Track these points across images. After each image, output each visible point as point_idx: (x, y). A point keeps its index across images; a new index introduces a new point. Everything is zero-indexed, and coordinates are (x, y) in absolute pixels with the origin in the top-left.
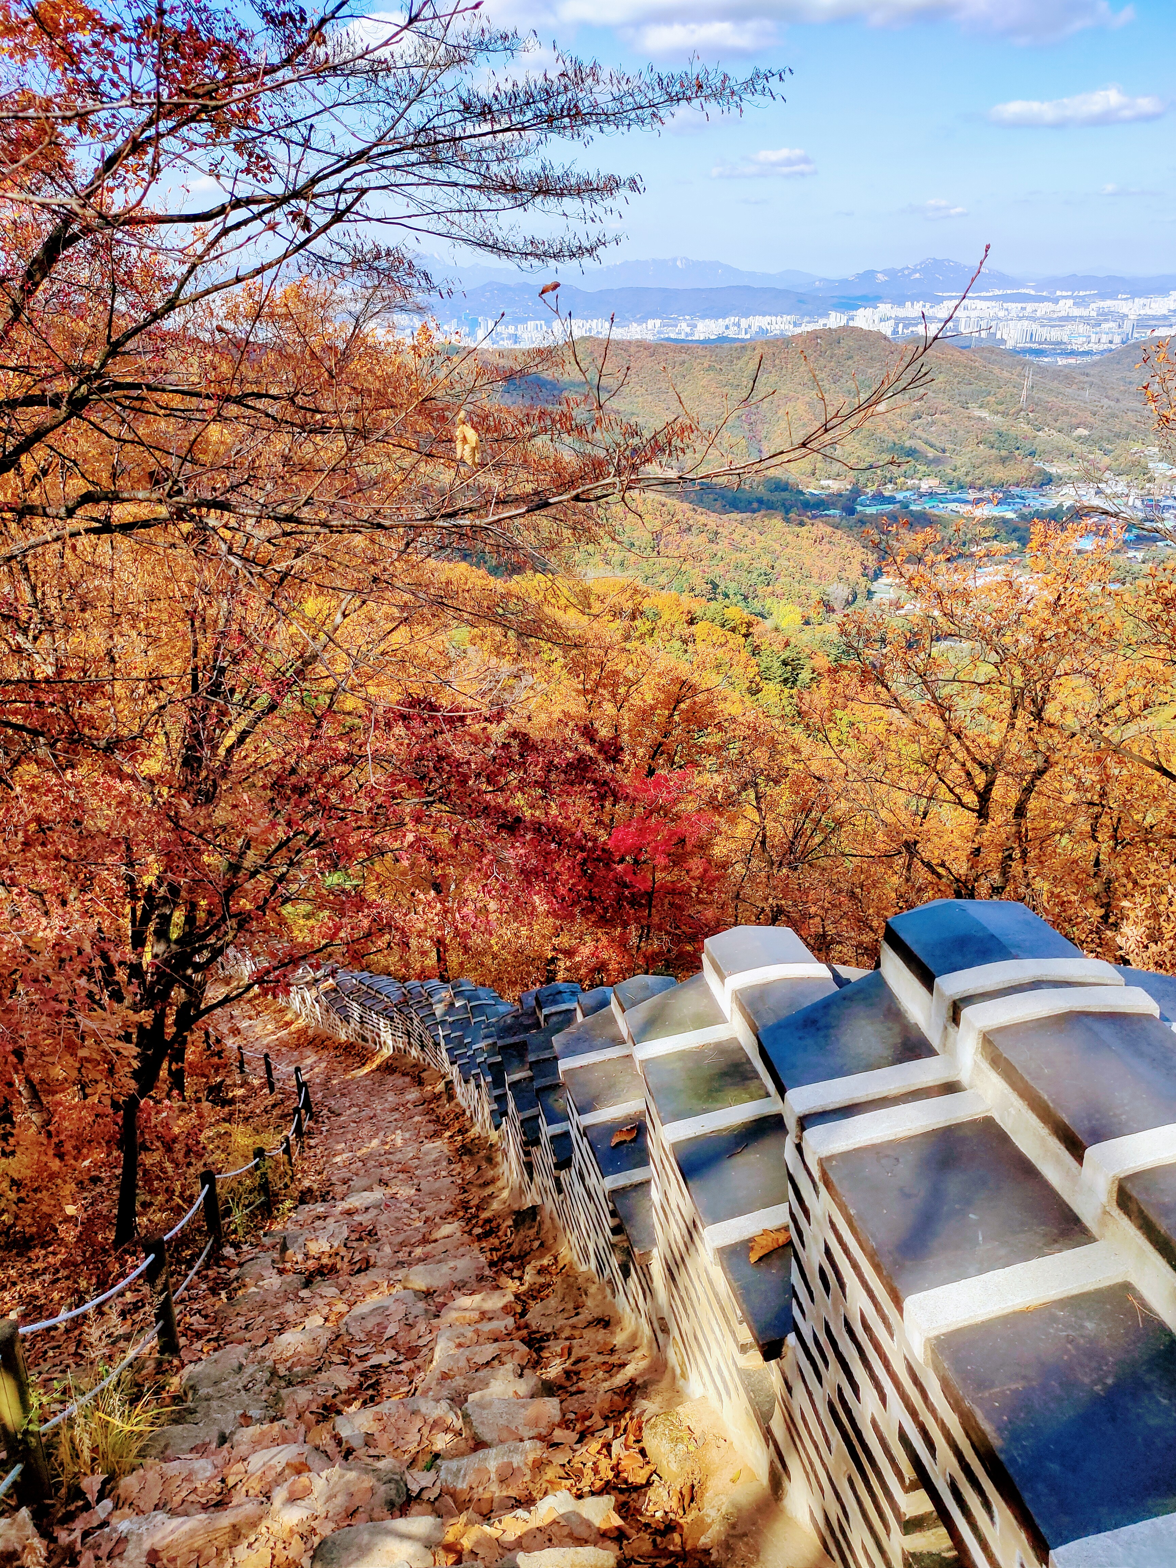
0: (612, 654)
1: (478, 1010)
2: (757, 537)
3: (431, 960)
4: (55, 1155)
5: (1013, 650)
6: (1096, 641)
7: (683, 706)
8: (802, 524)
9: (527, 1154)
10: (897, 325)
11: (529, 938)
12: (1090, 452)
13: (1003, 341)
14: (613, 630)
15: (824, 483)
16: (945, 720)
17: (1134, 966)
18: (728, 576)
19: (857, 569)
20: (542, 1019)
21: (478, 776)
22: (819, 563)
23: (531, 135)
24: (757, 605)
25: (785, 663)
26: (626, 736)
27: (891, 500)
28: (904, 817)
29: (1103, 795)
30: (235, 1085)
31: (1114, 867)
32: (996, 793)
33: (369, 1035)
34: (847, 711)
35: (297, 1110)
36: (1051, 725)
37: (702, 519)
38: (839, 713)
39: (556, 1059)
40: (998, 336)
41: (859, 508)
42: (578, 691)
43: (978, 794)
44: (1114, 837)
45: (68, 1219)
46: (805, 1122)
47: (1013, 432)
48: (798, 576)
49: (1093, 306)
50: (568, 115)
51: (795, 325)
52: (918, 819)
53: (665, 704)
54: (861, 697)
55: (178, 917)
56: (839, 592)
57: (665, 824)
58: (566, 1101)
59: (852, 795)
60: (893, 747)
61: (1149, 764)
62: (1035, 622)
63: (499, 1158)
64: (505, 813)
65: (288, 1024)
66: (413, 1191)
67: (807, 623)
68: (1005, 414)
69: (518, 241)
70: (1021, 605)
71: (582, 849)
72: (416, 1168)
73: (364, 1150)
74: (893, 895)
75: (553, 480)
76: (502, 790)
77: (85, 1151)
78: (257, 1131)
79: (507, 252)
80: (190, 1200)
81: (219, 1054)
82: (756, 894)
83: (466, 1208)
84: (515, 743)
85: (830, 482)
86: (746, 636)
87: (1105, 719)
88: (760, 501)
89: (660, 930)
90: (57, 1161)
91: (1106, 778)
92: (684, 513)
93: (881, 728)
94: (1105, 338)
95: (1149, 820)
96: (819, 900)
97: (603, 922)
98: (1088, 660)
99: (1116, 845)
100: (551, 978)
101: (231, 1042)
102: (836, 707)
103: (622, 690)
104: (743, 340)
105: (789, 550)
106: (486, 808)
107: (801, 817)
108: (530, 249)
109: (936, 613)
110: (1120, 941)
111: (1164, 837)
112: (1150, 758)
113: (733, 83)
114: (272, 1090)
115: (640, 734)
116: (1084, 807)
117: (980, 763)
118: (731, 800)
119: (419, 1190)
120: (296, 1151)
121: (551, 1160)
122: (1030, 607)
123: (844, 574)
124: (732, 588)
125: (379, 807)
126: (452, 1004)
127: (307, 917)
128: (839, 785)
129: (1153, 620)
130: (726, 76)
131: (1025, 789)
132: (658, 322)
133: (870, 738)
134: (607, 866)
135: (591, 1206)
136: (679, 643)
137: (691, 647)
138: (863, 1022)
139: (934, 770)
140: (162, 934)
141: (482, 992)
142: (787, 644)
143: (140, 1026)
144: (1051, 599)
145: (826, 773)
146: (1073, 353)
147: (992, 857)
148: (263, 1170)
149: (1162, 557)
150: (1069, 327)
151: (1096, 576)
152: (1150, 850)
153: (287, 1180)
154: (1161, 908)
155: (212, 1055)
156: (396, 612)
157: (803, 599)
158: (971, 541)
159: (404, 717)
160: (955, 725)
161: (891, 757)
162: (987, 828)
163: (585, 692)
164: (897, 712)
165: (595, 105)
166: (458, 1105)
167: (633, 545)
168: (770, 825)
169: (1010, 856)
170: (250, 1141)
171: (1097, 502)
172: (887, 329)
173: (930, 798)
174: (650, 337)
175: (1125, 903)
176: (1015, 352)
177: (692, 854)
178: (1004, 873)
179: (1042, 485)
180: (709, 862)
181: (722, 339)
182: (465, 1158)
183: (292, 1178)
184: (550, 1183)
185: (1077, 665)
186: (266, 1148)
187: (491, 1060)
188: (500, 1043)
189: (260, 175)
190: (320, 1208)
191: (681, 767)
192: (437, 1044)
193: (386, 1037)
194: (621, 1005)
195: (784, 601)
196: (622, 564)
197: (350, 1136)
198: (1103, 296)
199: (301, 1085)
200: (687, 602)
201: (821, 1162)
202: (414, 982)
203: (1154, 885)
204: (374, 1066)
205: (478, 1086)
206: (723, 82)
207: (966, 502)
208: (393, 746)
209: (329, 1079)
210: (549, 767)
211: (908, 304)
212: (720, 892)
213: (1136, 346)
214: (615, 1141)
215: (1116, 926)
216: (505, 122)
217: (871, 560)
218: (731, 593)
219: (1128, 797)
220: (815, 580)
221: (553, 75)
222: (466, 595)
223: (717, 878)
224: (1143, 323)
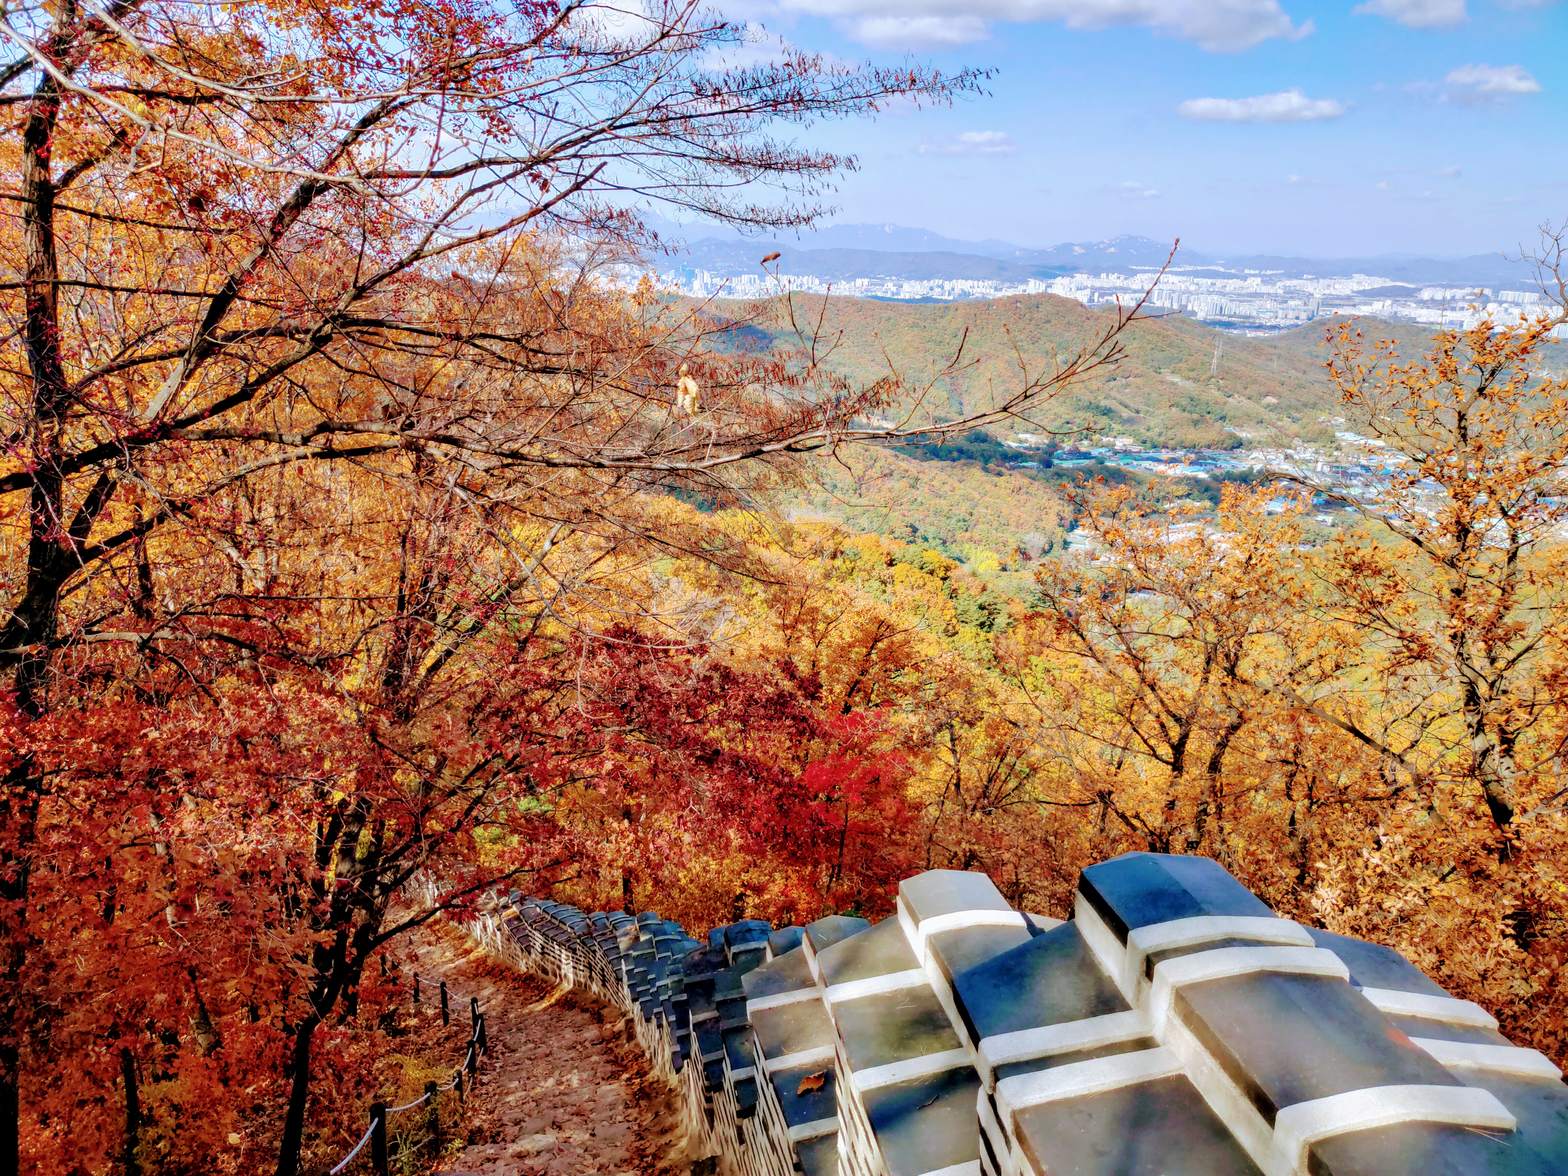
0: (811, 591)
1: (664, 945)
2: (956, 484)
3: (618, 893)
4: (220, 1080)
5: (1206, 606)
6: (1287, 601)
7: (880, 645)
8: (1000, 474)
9: (709, 1100)
10: (1093, 294)
11: (718, 872)
12: (1279, 420)
13: (1194, 313)
14: (814, 569)
15: (1022, 436)
16: (1139, 671)
17: (1330, 929)
18: (928, 520)
19: (1053, 519)
20: (730, 957)
21: (678, 707)
22: (1017, 513)
23: (756, 116)
24: (955, 550)
25: (982, 608)
26: (823, 673)
27: (1087, 456)
28: (1099, 767)
29: (1297, 753)
30: (409, 1015)
31: (1308, 827)
32: (1191, 746)
33: (549, 967)
34: (1043, 657)
35: (471, 1044)
36: (1244, 682)
37: (904, 465)
38: (1034, 659)
39: (744, 999)
40: (1189, 308)
41: (1056, 462)
42: (778, 626)
43: (1173, 747)
44: (1309, 796)
45: (228, 1149)
46: (999, 1072)
47: (1204, 398)
48: (996, 524)
49: (1279, 284)
50: (792, 102)
51: (996, 289)
52: (1113, 769)
53: (862, 642)
54: (1056, 644)
55: (366, 835)
56: (1035, 541)
57: (859, 762)
58: (754, 1044)
59: (1047, 741)
60: (1088, 695)
61: (1342, 725)
62: (1227, 580)
63: (679, 1103)
64: (704, 744)
65: (467, 952)
66: (587, 1136)
67: (1004, 569)
68: (1196, 380)
69: (740, 207)
70: (1213, 563)
71: (778, 784)
72: (592, 1111)
73: (538, 1090)
74: (1087, 845)
75: (764, 427)
76: (701, 722)
77: (250, 1077)
78: (430, 1065)
79: (729, 218)
80: (357, 1135)
81: (394, 980)
82: (948, 838)
83: (642, 1157)
84: (716, 676)
85: (1028, 436)
86: (944, 579)
87: (1298, 678)
88: (961, 451)
89: (851, 869)
90: (221, 1087)
91: (1299, 737)
92: (886, 458)
93: (1076, 676)
94: (1291, 314)
95: (1344, 781)
96: (1011, 847)
97: (794, 859)
98: (1280, 619)
99: (1312, 804)
100: (738, 914)
101: (407, 969)
102: (1032, 653)
103: (821, 627)
104: (946, 301)
105: (987, 499)
106: (685, 739)
107: (996, 761)
108: (750, 216)
109: (1131, 566)
110: (1315, 902)
111: (1358, 798)
112: (1343, 719)
113: (943, 79)
114: (446, 1022)
115: (838, 671)
116: (1278, 765)
117: (1174, 716)
118: (926, 741)
119: (593, 1135)
120: (468, 1087)
121: (733, 1107)
122: (1222, 564)
123: (1041, 524)
124: (931, 532)
125: (580, 733)
126: (637, 938)
127: (494, 841)
128: (1034, 729)
129: (1341, 584)
130: (937, 74)
131: (1219, 744)
132: (866, 281)
133: (1065, 685)
134: (803, 802)
135: (774, 1159)
136: (878, 583)
137: (889, 588)
138: (1058, 973)
139: (1129, 720)
140: (347, 853)
141: (668, 927)
142: (984, 589)
143: (318, 947)
144: (1243, 558)
145: (1020, 718)
146: (1260, 327)
147: (1186, 810)
148: (434, 1105)
149: (1350, 521)
150: (1257, 303)
151: (1287, 538)
152: (1345, 811)
153: (457, 1117)
154: (1357, 871)
155: (386, 982)
156: (602, 542)
157: (999, 547)
158: (1164, 498)
159: (609, 646)
160: (1149, 677)
161: (1086, 706)
162: (1182, 781)
163: (785, 627)
164: (1092, 661)
165: (816, 93)
166: (637, 1045)
167: (835, 486)
168: (964, 768)
169: (1205, 810)
170: (423, 1074)
171: (1287, 468)
172: (1083, 297)
173: (1124, 749)
174: (858, 294)
175: (1320, 865)
176: (1205, 323)
177: (886, 793)
178: (1199, 828)
179: (1233, 448)
180: (903, 802)
181: (926, 300)
182: (643, 1103)
183: (462, 1115)
184: (732, 1133)
185: (1269, 624)
186: (439, 1082)
187: (674, 999)
188: (686, 980)
189: (500, 136)
190: (490, 1150)
191: (877, 705)
192: (619, 980)
193: (567, 969)
194: (812, 945)
195: (981, 548)
196: (824, 505)
197: (524, 1074)
198: (1290, 276)
199: (476, 1017)
200: (886, 543)
201: (1014, 1115)
202: (598, 914)
203: (1350, 847)
204: (553, 1000)
205: (660, 1026)
206: (935, 78)
207: (1159, 461)
208: (596, 674)
209: (505, 1012)
210: (750, 701)
211: (1103, 275)
212: (913, 834)
213: (1322, 323)
214: (802, 1088)
215: (1311, 888)
216: (734, 104)
217: (1068, 511)
218: (930, 536)
219: (1322, 757)
220: (1012, 528)
221: (778, 64)
222: (674, 529)
223: (910, 820)
224: (1328, 302)
